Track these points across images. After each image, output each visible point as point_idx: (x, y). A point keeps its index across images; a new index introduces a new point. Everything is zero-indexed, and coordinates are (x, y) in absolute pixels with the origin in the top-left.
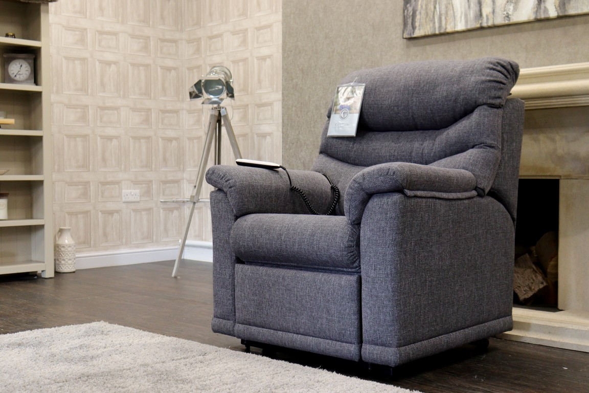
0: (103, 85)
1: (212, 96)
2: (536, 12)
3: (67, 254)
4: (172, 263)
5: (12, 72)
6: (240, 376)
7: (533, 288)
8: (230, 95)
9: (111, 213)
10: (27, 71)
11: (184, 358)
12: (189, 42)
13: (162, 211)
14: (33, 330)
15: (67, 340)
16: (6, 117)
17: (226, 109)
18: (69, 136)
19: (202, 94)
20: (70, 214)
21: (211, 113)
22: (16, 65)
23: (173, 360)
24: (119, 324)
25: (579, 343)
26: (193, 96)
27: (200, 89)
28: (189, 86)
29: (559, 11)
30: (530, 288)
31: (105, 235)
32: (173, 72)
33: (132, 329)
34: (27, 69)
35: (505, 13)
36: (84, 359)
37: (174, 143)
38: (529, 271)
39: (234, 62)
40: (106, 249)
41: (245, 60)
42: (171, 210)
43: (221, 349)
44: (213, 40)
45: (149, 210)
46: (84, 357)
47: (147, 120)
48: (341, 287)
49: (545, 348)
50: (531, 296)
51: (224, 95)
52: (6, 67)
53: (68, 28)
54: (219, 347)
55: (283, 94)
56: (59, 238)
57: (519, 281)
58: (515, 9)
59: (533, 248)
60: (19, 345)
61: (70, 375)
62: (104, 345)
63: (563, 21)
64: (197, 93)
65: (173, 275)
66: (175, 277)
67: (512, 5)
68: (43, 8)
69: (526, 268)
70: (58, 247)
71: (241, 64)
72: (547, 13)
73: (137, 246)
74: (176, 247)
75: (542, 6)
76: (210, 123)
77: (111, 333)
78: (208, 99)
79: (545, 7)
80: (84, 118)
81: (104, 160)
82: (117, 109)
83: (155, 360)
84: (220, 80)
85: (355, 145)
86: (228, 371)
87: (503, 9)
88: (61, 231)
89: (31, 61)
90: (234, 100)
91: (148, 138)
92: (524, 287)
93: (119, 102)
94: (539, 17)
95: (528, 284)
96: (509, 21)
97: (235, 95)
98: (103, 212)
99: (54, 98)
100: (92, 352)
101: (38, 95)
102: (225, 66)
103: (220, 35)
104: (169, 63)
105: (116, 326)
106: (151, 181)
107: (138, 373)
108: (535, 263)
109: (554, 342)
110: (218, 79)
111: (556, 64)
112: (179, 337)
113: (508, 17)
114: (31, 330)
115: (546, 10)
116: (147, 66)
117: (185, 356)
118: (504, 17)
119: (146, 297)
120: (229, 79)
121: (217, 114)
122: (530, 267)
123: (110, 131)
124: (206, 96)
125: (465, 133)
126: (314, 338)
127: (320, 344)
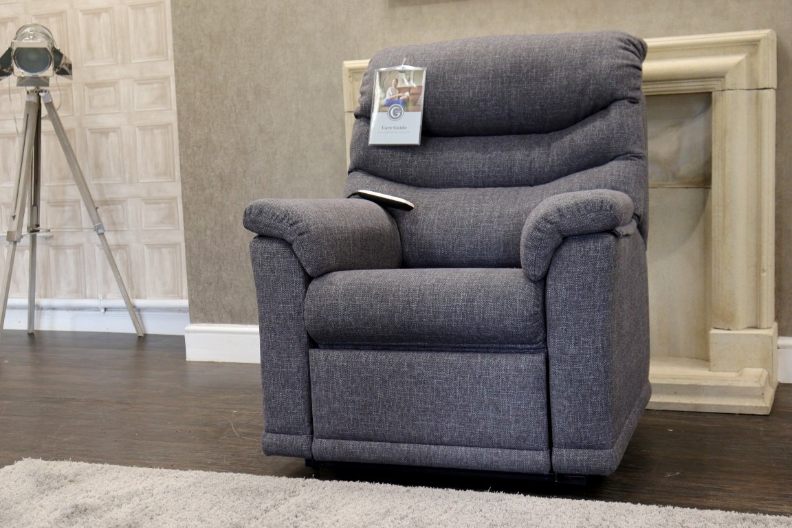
48: (520, 372)
85: (415, 157)
125: (603, 139)
126: (469, 449)
127: (482, 455)
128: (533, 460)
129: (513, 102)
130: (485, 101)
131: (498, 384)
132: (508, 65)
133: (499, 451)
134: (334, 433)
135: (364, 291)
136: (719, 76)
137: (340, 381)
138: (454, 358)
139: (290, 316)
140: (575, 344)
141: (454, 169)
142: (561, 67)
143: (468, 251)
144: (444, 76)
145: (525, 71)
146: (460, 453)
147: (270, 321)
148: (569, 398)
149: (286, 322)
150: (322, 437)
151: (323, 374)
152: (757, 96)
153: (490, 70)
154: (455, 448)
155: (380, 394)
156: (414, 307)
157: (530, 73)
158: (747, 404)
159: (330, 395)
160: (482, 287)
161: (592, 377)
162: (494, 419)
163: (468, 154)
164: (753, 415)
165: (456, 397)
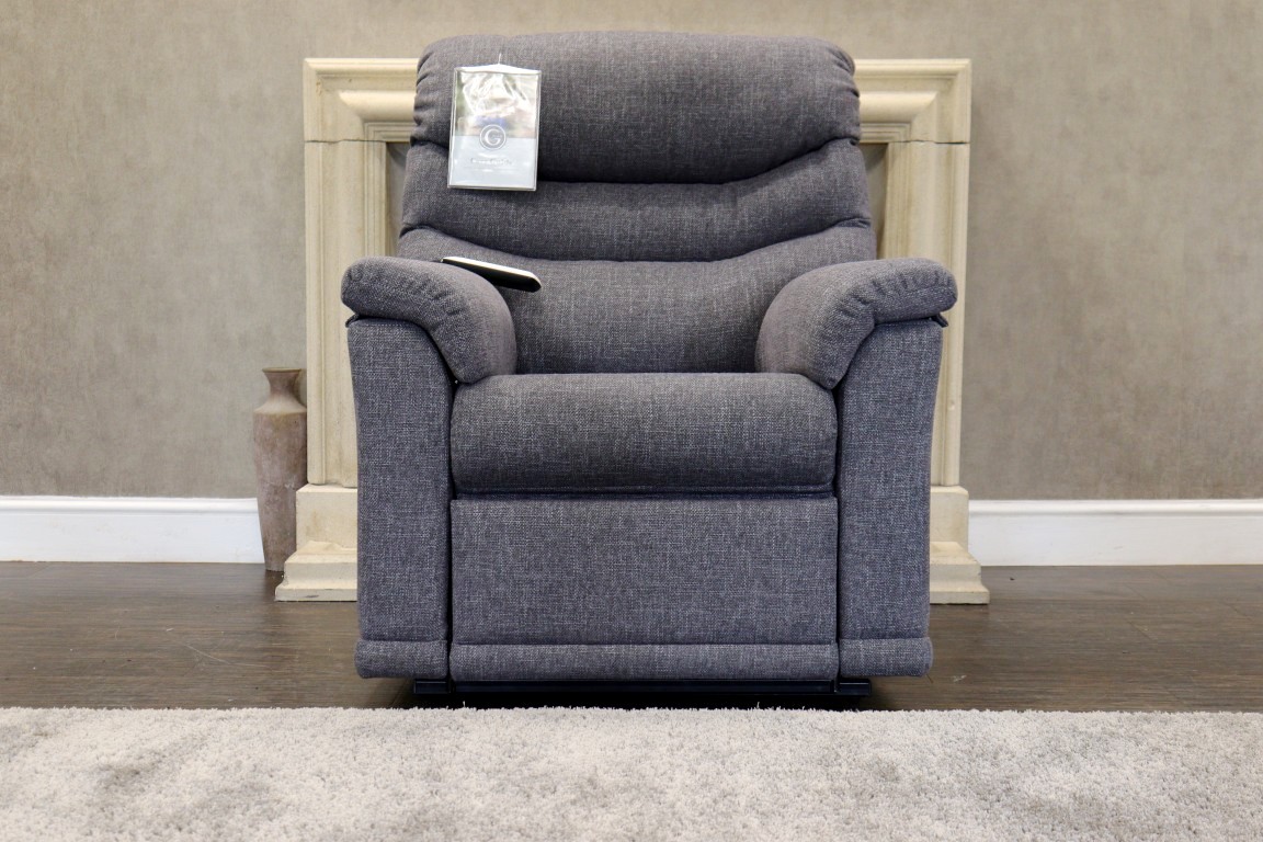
48: (803, 526)
125: (820, 194)
126: (715, 647)
127: (737, 655)
128: (817, 658)
129: (679, 133)
130: (637, 128)
131: (769, 545)
132: (673, 77)
133: (764, 647)
134: (490, 633)
135: (560, 404)
136: (903, 120)
137: (510, 550)
138: (699, 507)
139: (422, 446)
140: (886, 482)
141: (584, 230)
142: (756, 84)
143: (626, 356)
144: (570, 86)
145: (700, 87)
146: (702, 655)
147: (385, 456)
148: (872, 563)
149: (414, 455)
150: (469, 641)
151: (480, 540)
152: (949, 152)
153: (643, 82)
154: (693, 648)
155: (577, 568)
156: (647, 428)
157: (708, 91)
158: (959, 590)
159: (490, 572)
160: (752, 398)
161: (907, 531)
162: (762, 599)
163: (608, 209)
164: (968, 604)
165: (702, 568)
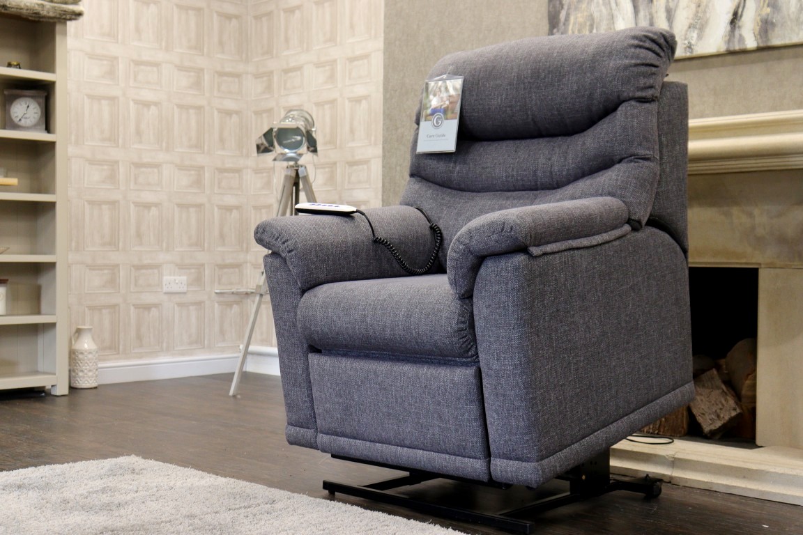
0: (139, 133)
1: (287, 151)
2: (729, 41)
3: (86, 363)
4: (228, 377)
5: (16, 115)
6: (322, 532)
7: (722, 416)
8: (312, 149)
9: (147, 308)
10: (35, 113)
11: (245, 508)
12: (257, 76)
13: (216, 305)
14: (39, 467)
15: (85, 481)
16: (6, 176)
17: (305, 167)
18: (91, 203)
19: (274, 147)
20: (91, 308)
21: (286, 173)
22: (21, 105)
23: (230, 509)
24: (157, 460)
25: (785, 492)
26: (263, 149)
27: (271, 140)
28: (256, 136)
29: (760, 41)
30: (718, 416)
31: (139, 337)
32: (235, 118)
33: (174, 466)
34: (35, 111)
35: (686, 42)
36: (107, 507)
37: (235, 213)
38: (717, 392)
39: (318, 104)
40: (140, 356)
41: (332, 102)
42: (230, 305)
43: (295, 495)
44: (290, 74)
45: (199, 304)
46: (108, 505)
47: (198, 183)
48: (455, 384)
49: (738, 498)
50: (720, 427)
51: (303, 149)
52: (7, 107)
53: (92, 56)
54: (293, 492)
55: (383, 148)
56: (76, 341)
57: (703, 407)
58: (700, 37)
59: (722, 362)
60: (19, 487)
61: (88, 528)
62: (135, 489)
63: (765, 54)
64: (267, 145)
65: (231, 393)
66: (234, 396)
67: (696, 32)
68: (58, 28)
69: (712, 388)
70: (74, 353)
71: (327, 107)
72: (744, 43)
73: (182, 353)
74: (236, 355)
75: (737, 33)
76: (284, 187)
77: (145, 472)
78: (282, 154)
79: (741, 35)
80: (112, 178)
81: (139, 235)
82: (157, 166)
83: (205, 509)
84: (298, 128)
86: (304, 525)
87: (683, 37)
88: (79, 331)
89: (42, 101)
90: (317, 155)
91: (199, 206)
92: (710, 414)
93: (161, 157)
94: (732, 49)
95: (716, 411)
96: (692, 52)
97: (319, 149)
98: (137, 306)
99: (71, 150)
100: (119, 498)
101: (51, 146)
102: (305, 109)
103: (299, 68)
104: (230, 104)
105: (152, 462)
106: (203, 265)
107: (181, 527)
108: (725, 382)
109: (751, 490)
110: (295, 127)
111: (755, 112)
112: (238, 478)
113: (690, 47)
114: (36, 467)
115: (741, 39)
116: (199, 109)
117: (246, 504)
118: (685, 48)
119: (193, 422)
120: (311, 128)
121: (294, 174)
122: (718, 388)
123: (148, 197)
124: (278, 149)
125: (607, 142)
127: (434, 459)
130: (511, 107)
140: (498, 360)
144: (478, 83)
153: (515, 76)
161: (513, 392)
